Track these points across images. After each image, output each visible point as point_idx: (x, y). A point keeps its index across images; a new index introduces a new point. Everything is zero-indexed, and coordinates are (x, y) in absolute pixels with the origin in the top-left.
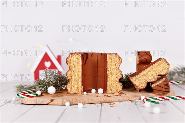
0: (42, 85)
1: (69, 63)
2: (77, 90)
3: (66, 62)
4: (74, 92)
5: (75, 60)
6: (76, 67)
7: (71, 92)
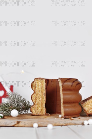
0: (4, 109)
1: (34, 87)
2: (41, 112)
3: (31, 87)
4: (38, 114)
5: (39, 85)
6: (41, 91)
7: (35, 114)
